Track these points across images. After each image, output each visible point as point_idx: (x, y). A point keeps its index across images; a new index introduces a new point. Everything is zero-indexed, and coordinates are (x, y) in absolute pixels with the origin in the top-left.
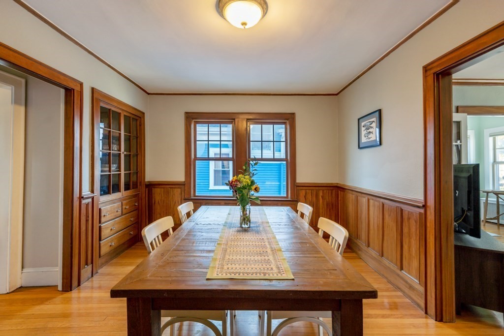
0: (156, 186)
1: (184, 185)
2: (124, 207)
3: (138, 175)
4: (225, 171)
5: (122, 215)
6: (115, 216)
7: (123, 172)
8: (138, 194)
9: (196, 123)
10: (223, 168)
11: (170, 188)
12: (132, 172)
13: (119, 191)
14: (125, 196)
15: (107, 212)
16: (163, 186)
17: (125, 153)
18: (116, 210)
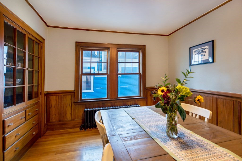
0: (52, 95)
1: (74, 93)
2: (27, 114)
3: (39, 87)
4: (88, 82)
5: (26, 121)
6: (19, 123)
7: (27, 85)
8: (39, 101)
9: (83, 50)
10: (87, 80)
11: (63, 95)
12: (34, 84)
13: (23, 101)
14: (28, 105)
15: (11, 122)
16: (58, 94)
17: (29, 69)
18: (20, 118)
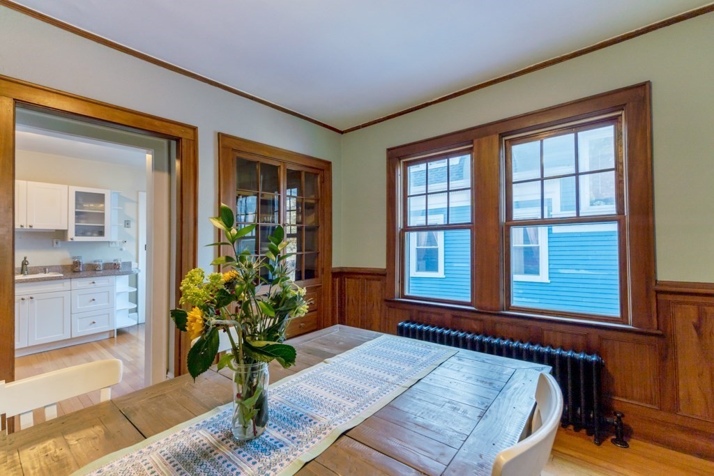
0: (350, 276)
1: (385, 275)
3: (320, 258)
4: (531, 248)
8: (320, 286)
9: (408, 164)
10: (524, 244)
11: (367, 279)
12: (304, 253)
